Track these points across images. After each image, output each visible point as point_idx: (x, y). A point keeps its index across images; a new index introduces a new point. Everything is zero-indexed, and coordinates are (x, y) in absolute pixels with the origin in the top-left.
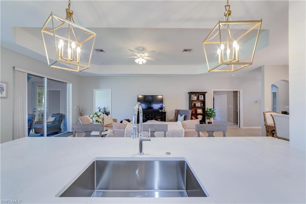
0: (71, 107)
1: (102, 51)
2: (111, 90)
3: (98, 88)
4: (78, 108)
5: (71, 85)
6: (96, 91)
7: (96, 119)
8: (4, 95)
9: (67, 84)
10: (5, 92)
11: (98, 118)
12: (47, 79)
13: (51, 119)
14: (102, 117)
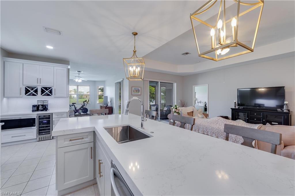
0: (176, 101)
1: (187, 53)
2: (208, 85)
3: (196, 84)
4: (181, 102)
5: (176, 84)
6: (196, 87)
7: (174, 110)
8: (140, 94)
9: (174, 84)
10: (140, 92)
11: (176, 110)
12: (160, 82)
13: (165, 109)
14: (179, 109)
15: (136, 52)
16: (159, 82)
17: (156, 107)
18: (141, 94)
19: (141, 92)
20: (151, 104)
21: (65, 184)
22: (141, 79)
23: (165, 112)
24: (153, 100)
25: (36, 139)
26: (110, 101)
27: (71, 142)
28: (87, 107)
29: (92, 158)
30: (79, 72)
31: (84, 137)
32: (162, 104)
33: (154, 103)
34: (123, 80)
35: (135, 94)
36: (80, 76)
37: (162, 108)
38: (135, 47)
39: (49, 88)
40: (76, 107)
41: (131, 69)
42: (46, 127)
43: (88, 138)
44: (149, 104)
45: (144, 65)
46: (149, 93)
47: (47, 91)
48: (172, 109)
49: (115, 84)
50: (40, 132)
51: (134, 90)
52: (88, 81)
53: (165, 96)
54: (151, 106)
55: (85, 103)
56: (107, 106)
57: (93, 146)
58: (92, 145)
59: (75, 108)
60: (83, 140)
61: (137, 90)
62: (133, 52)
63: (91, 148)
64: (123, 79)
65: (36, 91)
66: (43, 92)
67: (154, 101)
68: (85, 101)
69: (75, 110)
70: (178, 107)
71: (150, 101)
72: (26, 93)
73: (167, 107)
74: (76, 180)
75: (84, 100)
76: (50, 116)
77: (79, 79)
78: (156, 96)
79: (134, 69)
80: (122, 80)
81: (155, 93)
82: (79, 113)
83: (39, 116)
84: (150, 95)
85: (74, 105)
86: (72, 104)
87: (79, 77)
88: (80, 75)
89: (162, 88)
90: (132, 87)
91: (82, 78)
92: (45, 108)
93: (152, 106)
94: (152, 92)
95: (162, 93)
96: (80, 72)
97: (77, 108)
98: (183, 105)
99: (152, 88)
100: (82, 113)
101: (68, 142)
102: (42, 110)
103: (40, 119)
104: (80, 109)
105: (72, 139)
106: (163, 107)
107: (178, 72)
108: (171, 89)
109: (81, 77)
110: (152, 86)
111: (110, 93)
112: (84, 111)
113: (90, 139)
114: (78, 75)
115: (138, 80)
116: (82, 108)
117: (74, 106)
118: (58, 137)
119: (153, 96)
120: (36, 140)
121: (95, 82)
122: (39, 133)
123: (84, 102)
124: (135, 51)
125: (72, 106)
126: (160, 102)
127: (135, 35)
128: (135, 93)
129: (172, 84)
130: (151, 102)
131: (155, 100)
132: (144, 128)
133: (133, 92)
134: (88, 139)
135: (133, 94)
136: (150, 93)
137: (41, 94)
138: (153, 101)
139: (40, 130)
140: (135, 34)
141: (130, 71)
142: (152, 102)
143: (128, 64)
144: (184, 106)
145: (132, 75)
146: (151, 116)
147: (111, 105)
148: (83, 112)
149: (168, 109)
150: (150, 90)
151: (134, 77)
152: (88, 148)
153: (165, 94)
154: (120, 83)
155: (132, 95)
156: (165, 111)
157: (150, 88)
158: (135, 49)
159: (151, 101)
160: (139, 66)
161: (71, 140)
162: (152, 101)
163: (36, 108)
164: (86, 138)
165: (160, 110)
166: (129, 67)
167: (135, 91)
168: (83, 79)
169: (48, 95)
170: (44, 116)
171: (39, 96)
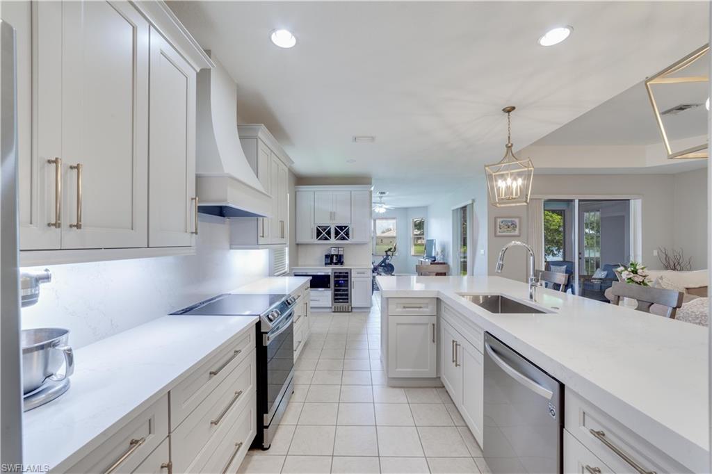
0: (640, 253)
1: (682, 108)
5: (639, 201)
7: (625, 275)
8: (517, 232)
9: (632, 202)
10: (517, 229)
11: (632, 275)
12: (580, 201)
13: (600, 274)
14: (644, 274)
15: (513, 148)
16: (577, 202)
17: (565, 266)
18: (520, 233)
19: (520, 230)
20: (548, 260)
21: (397, 370)
22: (526, 202)
23: (596, 282)
24: (554, 249)
25: (331, 308)
26: (442, 251)
27: (404, 310)
28: (391, 261)
29: (434, 341)
30: (382, 193)
31: (422, 305)
32: (587, 262)
33: (560, 258)
34: (472, 204)
35: (504, 234)
36: (382, 202)
37: (587, 271)
38: (509, 137)
39: (346, 227)
41: (501, 184)
42: (344, 290)
43: (428, 308)
44: (544, 260)
45: (531, 170)
46: (543, 229)
47: (342, 232)
48: (620, 273)
49: (451, 212)
50: (336, 297)
51: (502, 224)
52: (397, 209)
53: (598, 237)
54: (548, 264)
55: (389, 253)
56: (435, 260)
57: (435, 323)
58: (434, 320)
60: (421, 310)
61: (510, 224)
62: (506, 149)
63: (434, 325)
64: (473, 201)
65: (329, 233)
66: (337, 233)
67: (559, 252)
68: (390, 250)
70: (642, 269)
71: (546, 251)
72: (318, 236)
73: (604, 270)
74: (411, 370)
75: (387, 248)
76: (347, 273)
77: (381, 207)
78: (564, 238)
79: (510, 184)
80: (470, 202)
81: (561, 229)
83: (335, 273)
84: (545, 236)
87: (380, 203)
88: (383, 198)
89: (586, 214)
90: (496, 218)
91: (388, 205)
92: (340, 260)
93: (553, 265)
94: (552, 227)
95: (587, 228)
96: (384, 193)
97: (375, 264)
98: (673, 264)
99: (551, 216)
101: (400, 310)
102: (336, 264)
103: (335, 277)
105: (406, 305)
106: (592, 267)
107: (647, 166)
108: (623, 217)
109: (384, 204)
110: (554, 212)
111: (441, 232)
112: (387, 270)
113: (430, 309)
114: (378, 199)
115: (518, 204)
116: (384, 264)
118: (389, 300)
119: (555, 239)
120: (330, 310)
121: (406, 209)
122: (335, 299)
123: (386, 252)
124: (510, 145)
126: (580, 254)
127: (509, 112)
128: (504, 232)
129: (626, 202)
130: (549, 254)
131: (562, 251)
132: (535, 301)
133: (498, 229)
134: (428, 310)
135: (498, 234)
136: (546, 229)
137: (336, 237)
138: (555, 252)
139: (336, 295)
140: (509, 110)
141: (499, 188)
142: (554, 255)
143: (494, 174)
144: (678, 267)
145: (503, 197)
146: (551, 285)
147: (443, 259)
148: (385, 273)
149: (607, 275)
150: (547, 221)
151: (510, 200)
152: (427, 324)
153: (598, 231)
154: (464, 209)
155: (496, 236)
156: (601, 279)
157: (545, 215)
158: (509, 142)
159: (548, 252)
160: (519, 174)
161: (404, 307)
162: (552, 251)
163: (330, 259)
164: (425, 307)
165: (580, 276)
166: (496, 181)
167: (504, 225)
168: (387, 207)
169: (344, 239)
170: (340, 273)
171: (333, 240)
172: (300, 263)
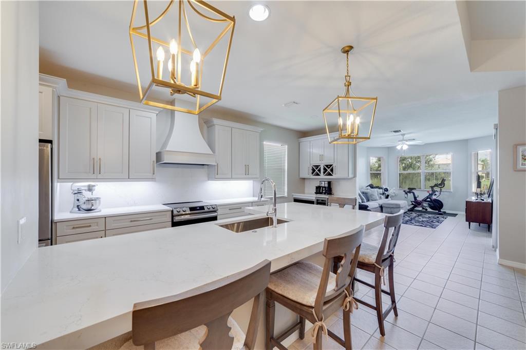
30: (395, 132)
36: (405, 139)
39: (331, 165)
40: (416, 196)
47: (329, 169)
55: (436, 189)
59: (415, 198)
65: (320, 170)
66: (325, 170)
68: (436, 185)
69: (414, 200)
72: (313, 173)
75: (432, 184)
82: (423, 209)
83: (318, 200)
85: (413, 191)
86: (408, 190)
87: (403, 140)
97: (420, 199)
100: (429, 210)
104: (425, 200)
112: (433, 205)
116: (429, 200)
117: (412, 194)
123: (432, 187)
125: (409, 194)
137: (324, 174)
140: (347, 50)
148: (431, 208)
163: (319, 190)
169: (330, 175)
170: (322, 200)
171: (322, 176)
172: (306, 192)
